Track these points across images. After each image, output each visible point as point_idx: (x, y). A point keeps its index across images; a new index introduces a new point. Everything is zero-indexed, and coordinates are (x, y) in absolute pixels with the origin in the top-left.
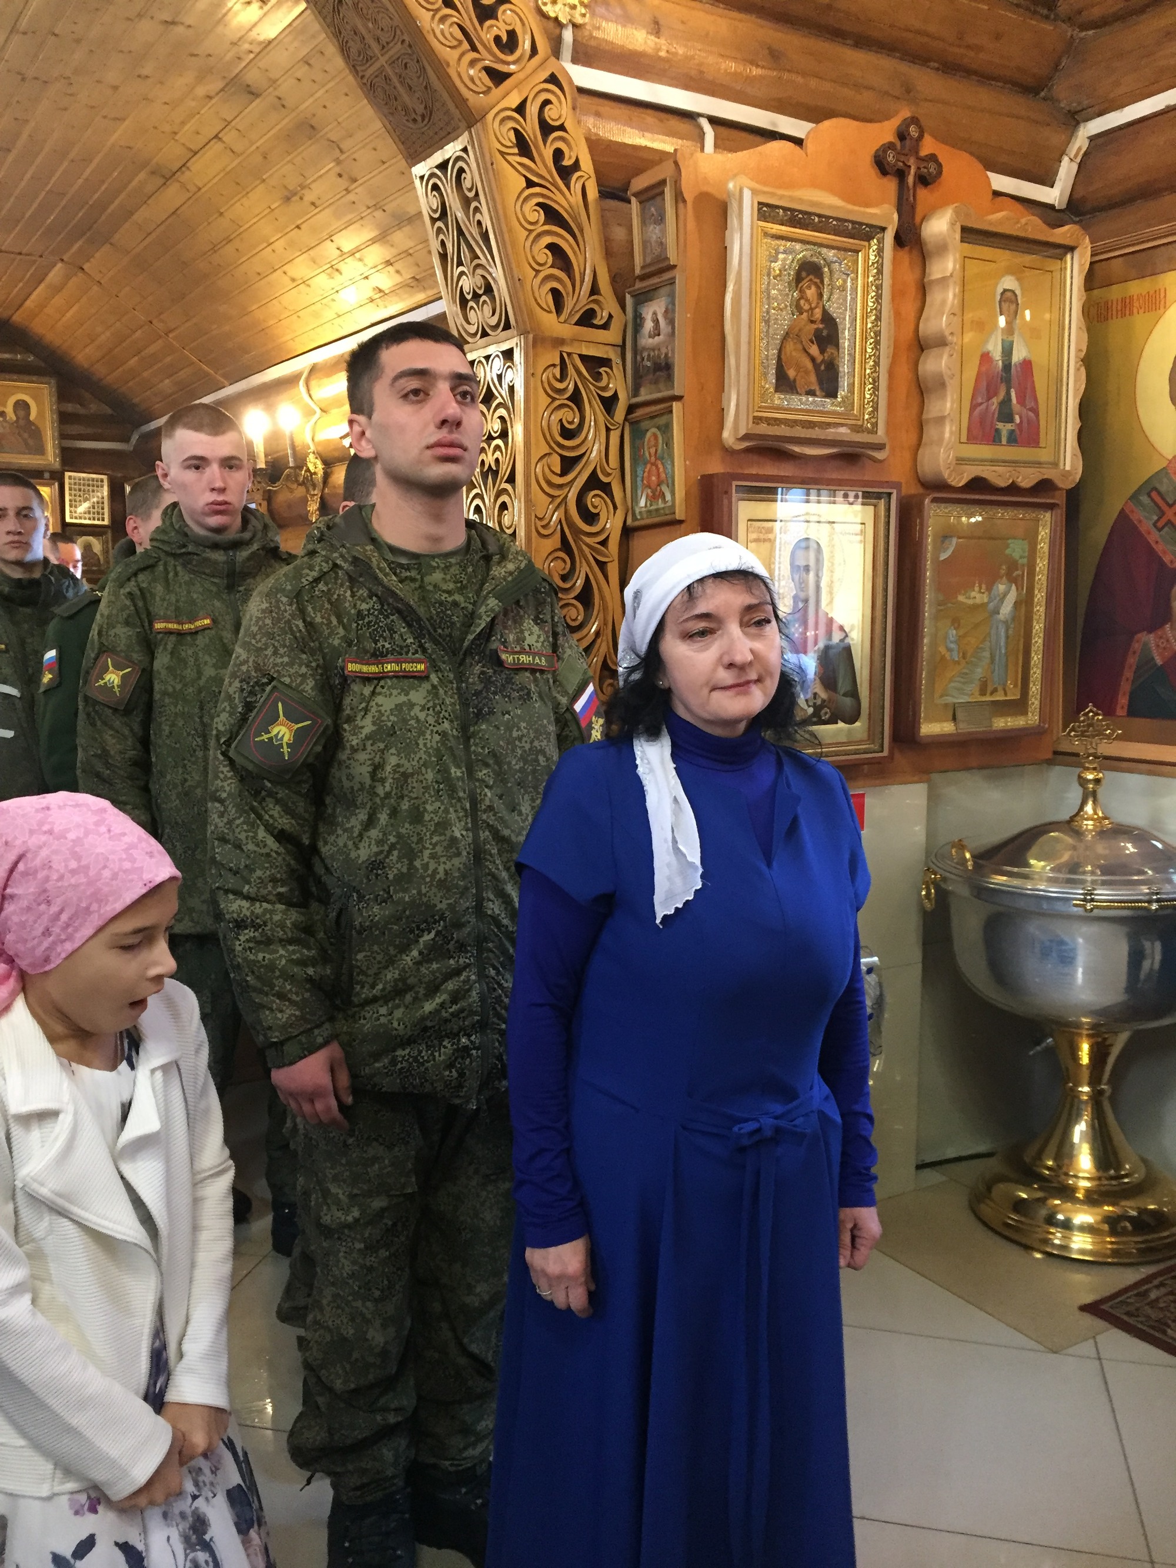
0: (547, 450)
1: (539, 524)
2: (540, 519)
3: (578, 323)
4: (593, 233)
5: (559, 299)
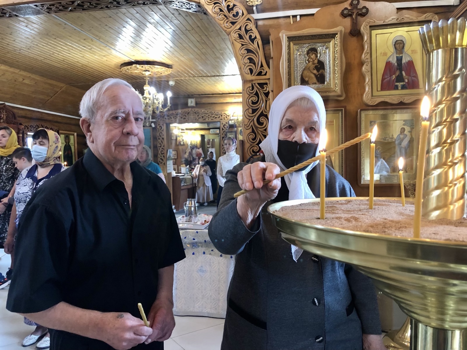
0: (248, 108)
3: (257, 75)
4: (261, 53)
5: (251, 71)
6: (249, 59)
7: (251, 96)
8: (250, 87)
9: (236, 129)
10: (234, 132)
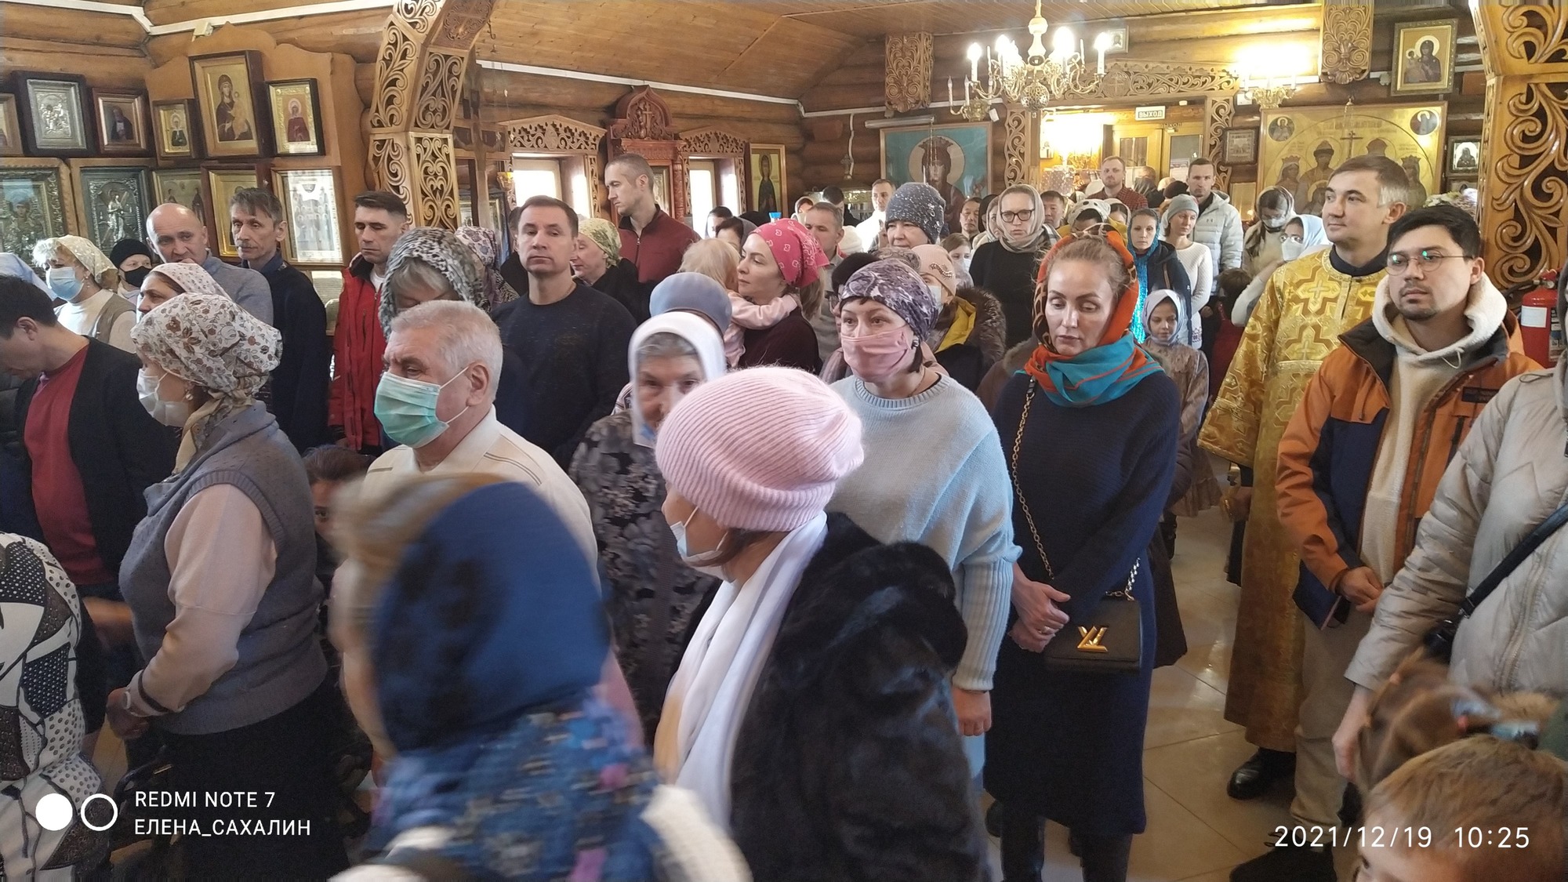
0: (1508, 152)
1: (1495, 202)
2: (1497, 200)
3: (1547, 61)
5: (1530, 49)
6: (1527, 14)
7: (1521, 119)
8: (1521, 94)
9: (1256, 118)
10: (1252, 128)
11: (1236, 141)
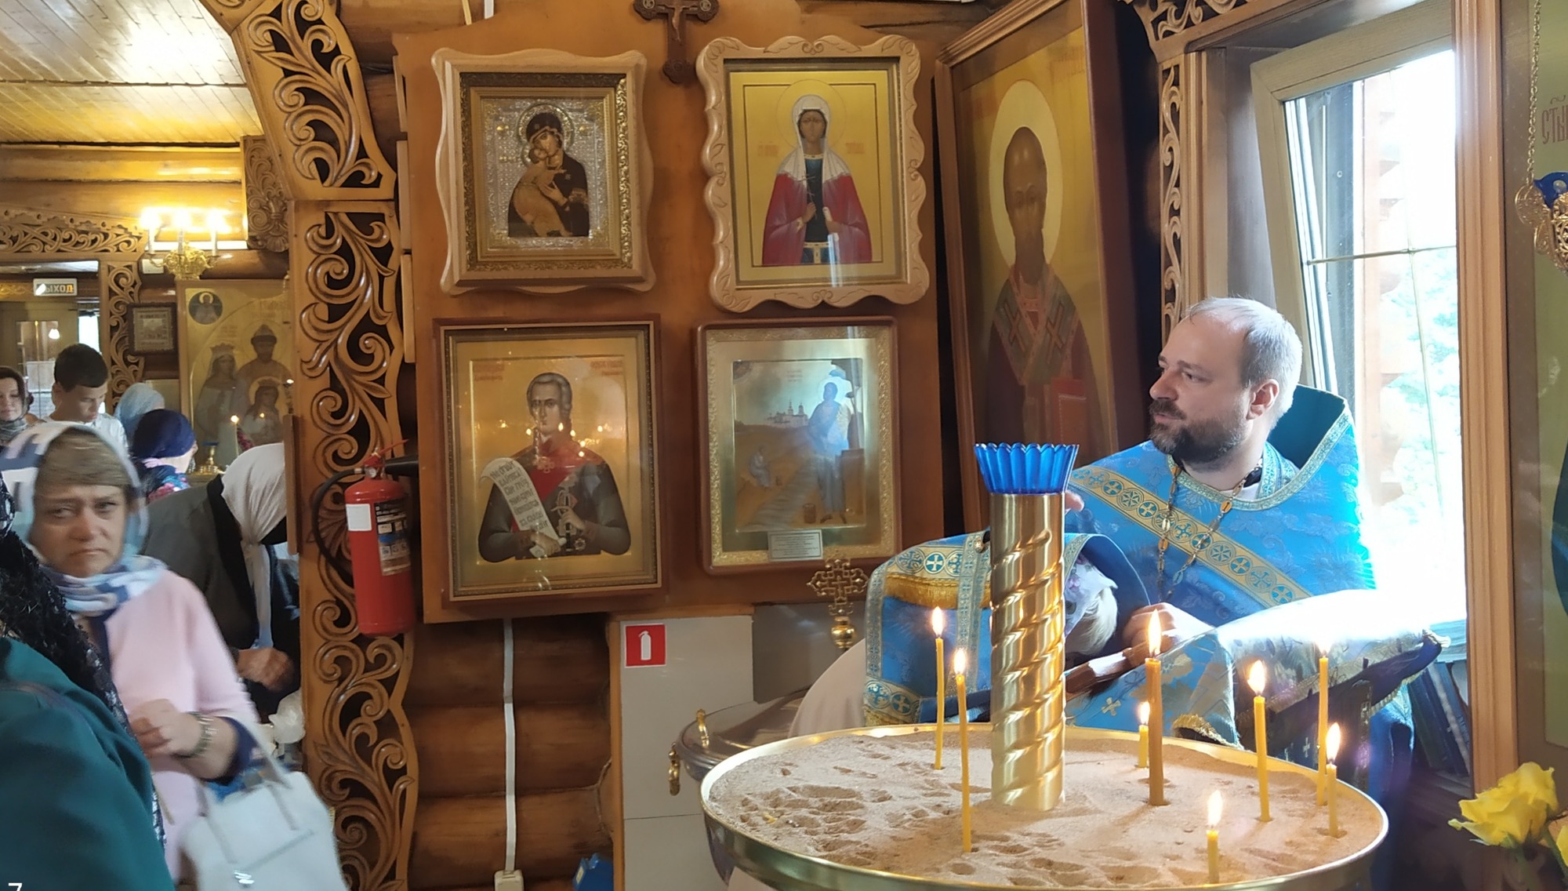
1: (305, 367)
2: (306, 362)
3: (343, 186)
4: (356, 105)
5: (323, 168)
6: (313, 124)
7: (323, 258)
8: (320, 225)
9: (172, 293)
10: (166, 305)
11: (147, 322)
